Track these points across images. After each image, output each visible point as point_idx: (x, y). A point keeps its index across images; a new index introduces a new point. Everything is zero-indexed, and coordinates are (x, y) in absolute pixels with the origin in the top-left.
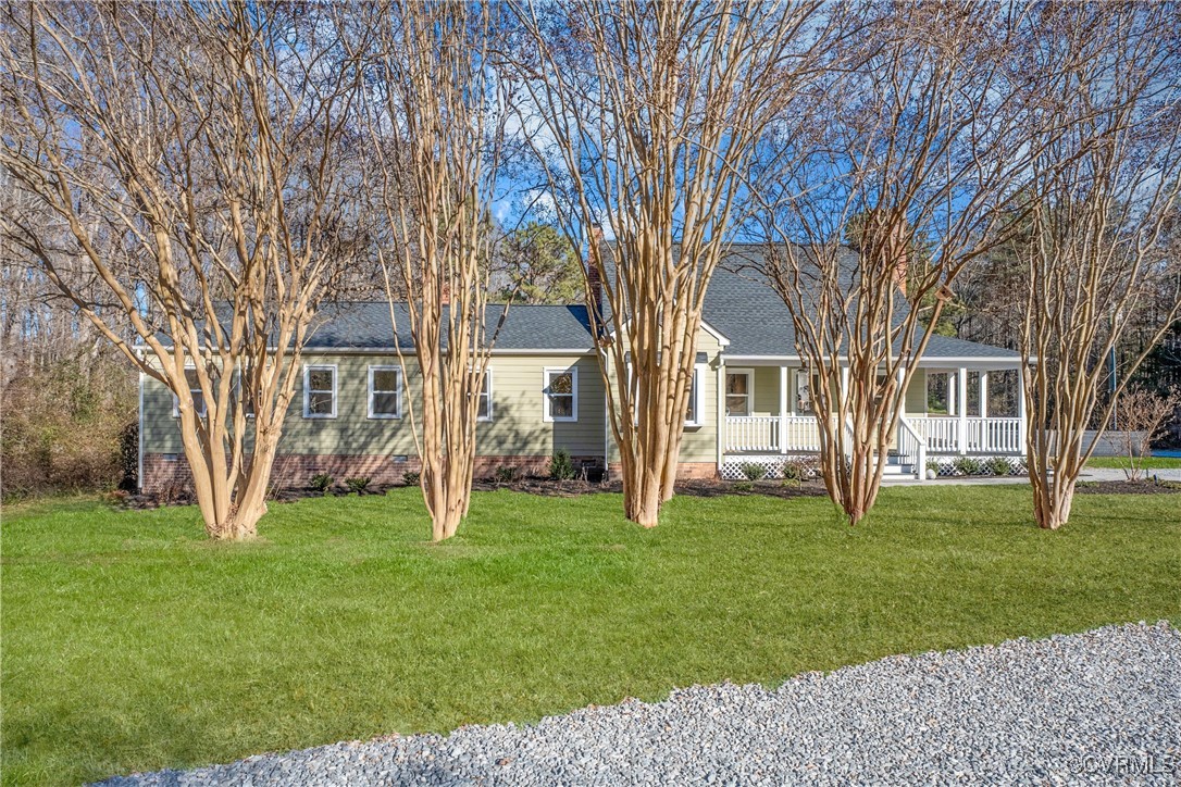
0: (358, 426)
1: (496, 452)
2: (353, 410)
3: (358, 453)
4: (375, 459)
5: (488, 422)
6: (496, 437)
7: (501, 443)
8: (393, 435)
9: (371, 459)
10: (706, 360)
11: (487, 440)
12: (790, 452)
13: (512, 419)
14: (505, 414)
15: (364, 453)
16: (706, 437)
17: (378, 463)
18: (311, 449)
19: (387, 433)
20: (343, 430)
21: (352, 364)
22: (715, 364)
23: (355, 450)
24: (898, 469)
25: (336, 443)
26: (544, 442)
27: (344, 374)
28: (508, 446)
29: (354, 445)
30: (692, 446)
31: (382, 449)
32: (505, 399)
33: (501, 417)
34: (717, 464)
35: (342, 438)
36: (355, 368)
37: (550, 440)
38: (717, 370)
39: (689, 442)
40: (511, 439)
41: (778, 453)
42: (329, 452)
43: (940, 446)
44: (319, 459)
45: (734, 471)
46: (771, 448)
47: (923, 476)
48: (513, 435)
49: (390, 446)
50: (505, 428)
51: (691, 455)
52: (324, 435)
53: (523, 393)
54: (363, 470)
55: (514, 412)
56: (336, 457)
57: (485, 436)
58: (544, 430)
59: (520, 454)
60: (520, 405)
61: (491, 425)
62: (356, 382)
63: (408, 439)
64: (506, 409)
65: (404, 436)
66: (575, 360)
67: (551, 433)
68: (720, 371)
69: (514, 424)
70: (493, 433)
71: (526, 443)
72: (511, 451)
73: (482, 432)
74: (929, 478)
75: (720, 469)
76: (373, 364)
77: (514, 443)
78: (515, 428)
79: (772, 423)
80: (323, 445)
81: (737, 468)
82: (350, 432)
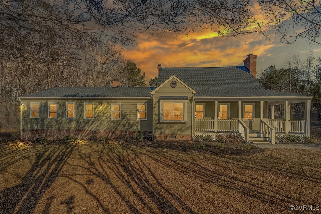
0: (82, 121)
1: (123, 129)
2: (80, 116)
3: (82, 129)
4: (87, 131)
5: (120, 120)
6: (123, 124)
7: (124, 126)
8: (92, 124)
9: (85, 131)
10: (188, 99)
11: (120, 126)
12: (219, 132)
13: (128, 119)
14: (125, 117)
15: (84, 129)
16: (188, 126)
17: (88, 132)
18: (68, 128)
19: (90, 123)
20: (78, 122)
21: (80, 102)
22: (191, 100)
23: (81, 128)
24: (262, 139)
25: (75, 126)
26: (137, 126)
27: (78, 105)
28: (126, 127)
29: (81, 126)
30: (183, 129)
31: (89, 128)
32: (125, 113)
33: (124, 118)
34: (192, 135)
35: (77, 124)
36: (81, 103)
37: (139, 126)
38: (192, 102)
39: (182, 127)
40: (127, 125)
41: (214, 132)
42: (73, 129)
43: (277, 130)
44: (71, 130)
45: (197, 138)
46: (211, 130)
47: (273, 142)
48: (127, 124)
49: (91, 127)
50: (125, 122)
51: (183, 132)
52: (72, 123)
53: (131, 111)
54: (83, 134)
55: (128, 117)
56: (76, 130)
57: (119, 124)
58: (137, 123)
59: (130, 130)
60: (130, 115)
61: (121, 121)
62: (81, 107)
63: (96, 125)
64: (126, 116)
65: (95, 124)
66: (147, 101)
67: (139, 123)
68: (193, 102)
69: (128, 120)
70: (122, 123)
71: (132, 126)
72: (127, 129)
73: (118, 123)
74: (276, 143)
75: (193, 137)
76: (86, 102)
77: (128, 127)
78: (128, 121)
79: (212, 121)
80: (72, 126)
81: (199, 137)
82: (79, 123)
